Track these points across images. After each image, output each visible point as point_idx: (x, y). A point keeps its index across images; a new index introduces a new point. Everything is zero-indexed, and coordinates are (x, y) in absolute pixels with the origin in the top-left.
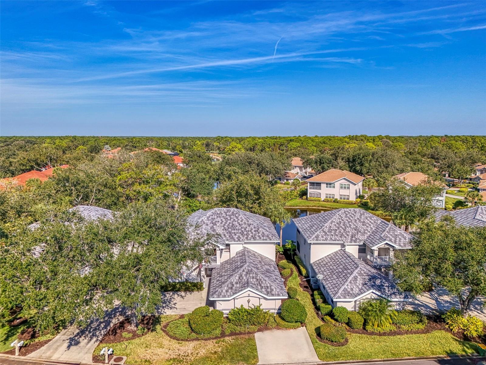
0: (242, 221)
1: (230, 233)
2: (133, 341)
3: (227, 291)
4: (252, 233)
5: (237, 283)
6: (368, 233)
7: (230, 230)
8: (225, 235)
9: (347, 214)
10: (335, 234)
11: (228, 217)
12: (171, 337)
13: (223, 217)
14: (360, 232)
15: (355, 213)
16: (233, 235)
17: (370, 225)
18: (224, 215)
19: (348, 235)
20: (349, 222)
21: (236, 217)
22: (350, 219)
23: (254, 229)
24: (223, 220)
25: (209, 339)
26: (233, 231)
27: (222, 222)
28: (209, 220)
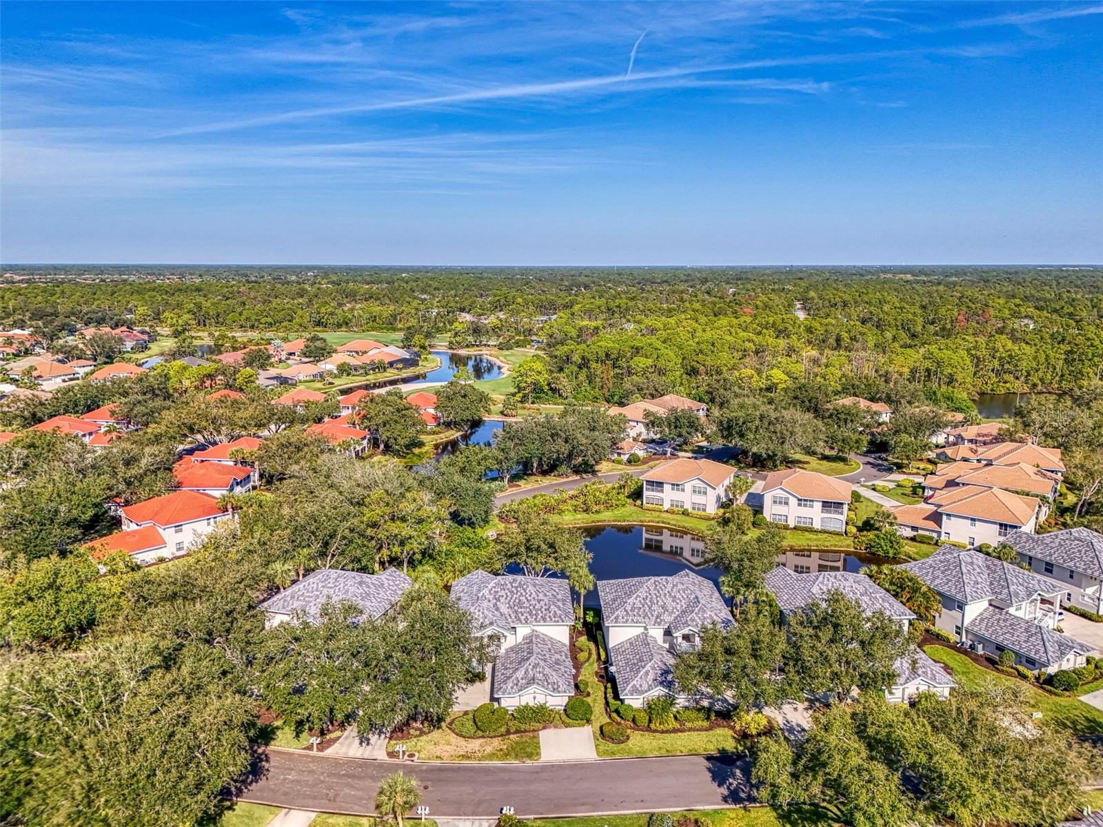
0: (530, 596)
1: (516, 612)
2: (421, 738)
3: (512, 688)
4: (542, 612)
5: (522, 679)
6: (677, 613)
7: (516, 608)
8: (510, 615)
9: (656, 586)
10: (638, 613)
11: (513, 589)
12: (457, 735)
13: (508, 589)
14: (667, 610)
15: (667, 583)
16: (520, 615)
17: (681, 601)
18: (509, 586)
19: (653, 616)
20: (657, 597)
21: (524, 589)
22: (659, 592)
23: (544, 607)
24: (509, 594)
25: (495, 737)
26: (520, 610)
27: (507, 596)
28: (491, 594)
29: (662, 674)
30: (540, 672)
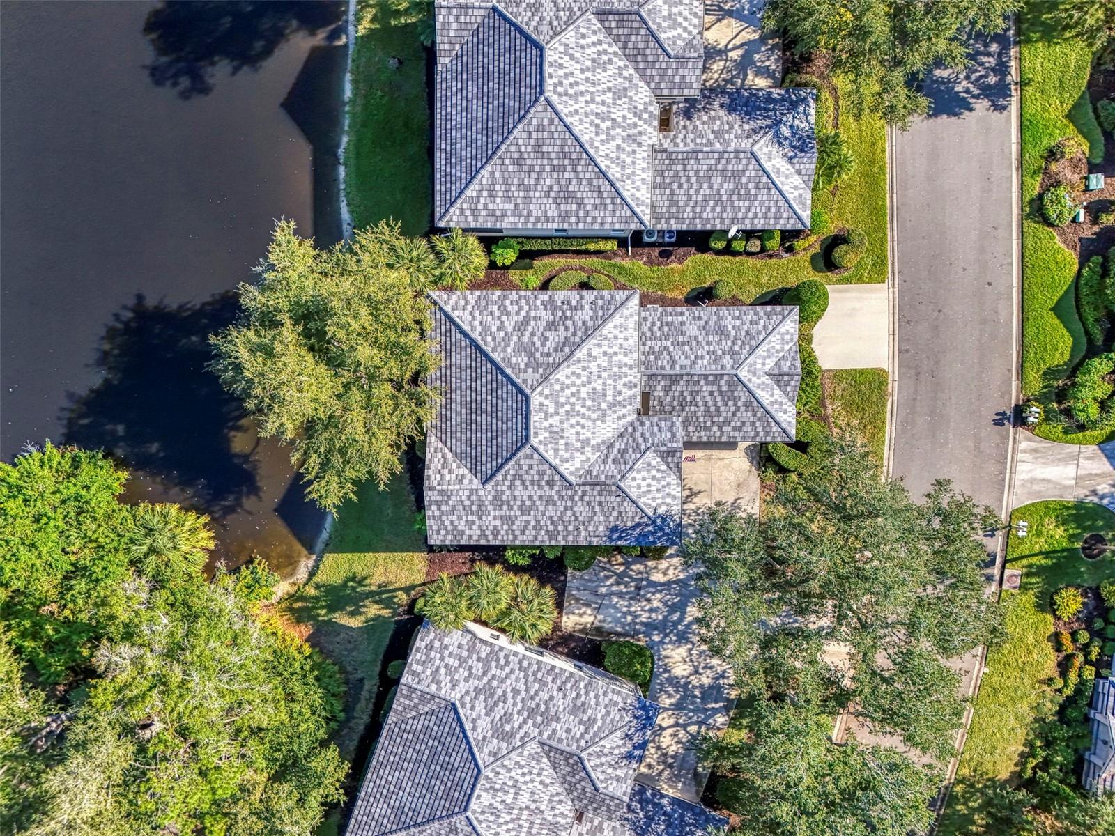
0: (579, 376)
1: (612, 406)
4: (616, 353)
5: (772, 395)
6: (632, 71)
7: (604, 406)
8: (619, 418)
9: (566, 94)
10: (629, 155)
11: (562, 411)
13: (562, 422)
14: (625, 89)
15: (561, 66)
16: (619, 398)
17: (605, 52)
18: (554, 420)
19: (635, 125)
20: (593, 100)
21: (562, 390)
22: (582, 93)
23: (605, 348)
24: (573, 421)
26: (610, 398)
27: (578, 424)
28: (572, 458)
29: (780, 143)
30: (764, 364)
